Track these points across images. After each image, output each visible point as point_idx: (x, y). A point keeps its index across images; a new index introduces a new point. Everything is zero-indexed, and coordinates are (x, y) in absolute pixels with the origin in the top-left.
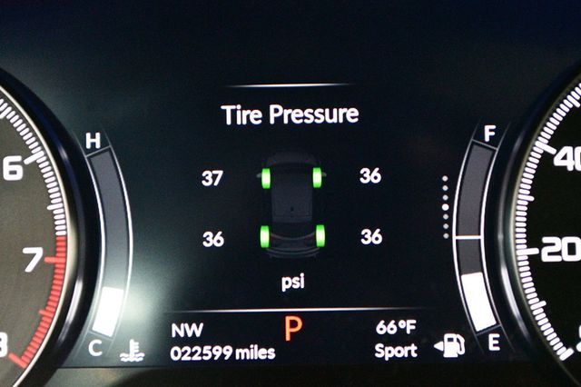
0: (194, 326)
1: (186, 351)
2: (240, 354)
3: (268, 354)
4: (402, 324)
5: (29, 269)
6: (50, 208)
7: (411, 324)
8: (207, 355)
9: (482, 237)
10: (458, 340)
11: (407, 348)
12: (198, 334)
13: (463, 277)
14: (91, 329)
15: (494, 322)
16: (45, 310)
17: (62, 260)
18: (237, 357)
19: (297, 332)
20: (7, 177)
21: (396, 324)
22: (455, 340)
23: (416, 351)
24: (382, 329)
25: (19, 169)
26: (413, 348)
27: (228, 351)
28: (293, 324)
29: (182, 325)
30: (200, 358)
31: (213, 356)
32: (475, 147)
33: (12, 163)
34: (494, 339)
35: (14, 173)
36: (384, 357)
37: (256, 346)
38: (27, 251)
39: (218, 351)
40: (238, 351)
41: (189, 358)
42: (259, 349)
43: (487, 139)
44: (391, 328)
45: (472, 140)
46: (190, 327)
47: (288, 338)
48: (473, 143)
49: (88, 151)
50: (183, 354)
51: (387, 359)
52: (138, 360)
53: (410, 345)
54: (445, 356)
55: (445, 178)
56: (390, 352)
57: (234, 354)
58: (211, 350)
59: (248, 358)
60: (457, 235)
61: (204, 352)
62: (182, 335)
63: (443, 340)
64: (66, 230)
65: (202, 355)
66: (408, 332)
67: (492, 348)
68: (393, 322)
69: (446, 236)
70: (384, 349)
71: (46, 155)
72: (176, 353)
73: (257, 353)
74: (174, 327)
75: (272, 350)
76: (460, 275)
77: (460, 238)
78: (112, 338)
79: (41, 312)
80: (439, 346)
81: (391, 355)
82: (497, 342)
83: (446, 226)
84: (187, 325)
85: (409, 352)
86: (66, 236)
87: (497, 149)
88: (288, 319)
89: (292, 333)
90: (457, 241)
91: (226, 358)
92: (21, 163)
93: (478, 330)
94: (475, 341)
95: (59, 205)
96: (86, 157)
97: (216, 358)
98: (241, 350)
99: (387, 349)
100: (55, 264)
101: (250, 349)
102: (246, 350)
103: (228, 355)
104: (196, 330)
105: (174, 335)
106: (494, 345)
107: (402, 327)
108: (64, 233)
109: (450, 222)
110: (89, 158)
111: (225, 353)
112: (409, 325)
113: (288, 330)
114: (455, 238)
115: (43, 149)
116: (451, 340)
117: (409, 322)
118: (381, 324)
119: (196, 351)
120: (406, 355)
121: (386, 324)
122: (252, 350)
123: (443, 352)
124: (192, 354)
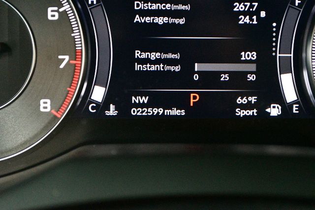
0: (144, 98)
1: (139, 110)
2: (167, 112)
3: (181, 113)
4: (250, 99)
5: (62, 66)
6: (73, 35)
7: (255, 99)
8: (150, 113)
9: (292, 55)
10: (278, 108)
11: (252, 111)
12: (146, 102)
13: (282, 75)
14: (90, 98)
15: (296, 99)
16: (70, 88)
17: (80, 62)
18: (166, 114)
19: (196, 101)
20: (50, 18)
21: (247, 99)
22: (276, 107)
23: (256, 113)
24: (239, 101)
25: (56, 14)
26: (255, 111)
27: (161, 111)
28: (195, 98)
29: (137, 97)
30: (146, 114)
31: (153, 113)
32: (290, 8)
33: (52, 11)
34: (296, 107)
35: (53, 16)
36: (240, 115)
37: (175, 109)
38: (60, 57)
39: (156, 111)
40: (166, 111)
41: (141, 114)
42: (176, 110)
43: (297, 4)
44: (244, 101)
45: (289, 5)
46: (142, 98)
47: (192, 105)
48: (289, 6)
49: (89, 5)
50: (138, 112)
51: (241, 116)
52: (114, 114)
53: (254, 110)
54: (271, 115)
55: (274, 24)
56: (243, 113)
57: (164, 112)
58: (152, 110)
59: (171, 114)
60: (279, 54)
61: (149, 111)
62: (137, 102)
63: (270, 107)
64: (81, 47)
65: (147, 112)
66: (253, 102)
67: (294, 111)
68: (245, 97)
69: (274, 54)
70: (240, 111)
71: (71, 7)
72: (134, 112)
73: (175, 112)
74: (133, 98)
75: (183, 111)
76: (280, 74)
77: (281, 55)
78: (101, 103)
79: (68, 89)
80: (268, 110)
81: (244, 114)
82: (297, 109)
83: (274, 49)
84: (140, 97)
85: (253, 113)
86: (82, 50)
87: (302, 10)
88: (192, 95)
89: (193, 102)
90: (279, 57)
91: (160, 114)
92: (57, 11)
93: (288, 102)
94: (287, 108)
95: (78, 34)
96: (88, 8)
97: (155, 114)
98: (167, 111)
99: (242, 111)
100: (76, 64)
101: (172, 110)
102: (170, 111)
103: (161, 112)
104: (145, 100)
105: (133, 102)
106: (296, 110)
107: (250, 100)
108: (80, 48)
109: (276, 47)
110: (90, 9)
111: (159, 111)
112: (253, 99)
113: (192, 100)
114: (278, 55)
115: (69, 4)
116: (274, 107)
117: (253, 98)
118: (239, 99)
119: (145, 110)
120: (251, 114)
121: (242, 99)
122: (173, 111)
123: (270, 113)
124: (142, 112)
